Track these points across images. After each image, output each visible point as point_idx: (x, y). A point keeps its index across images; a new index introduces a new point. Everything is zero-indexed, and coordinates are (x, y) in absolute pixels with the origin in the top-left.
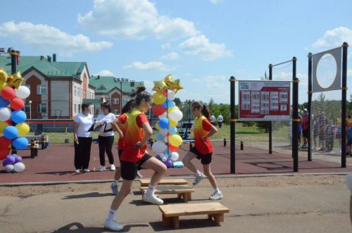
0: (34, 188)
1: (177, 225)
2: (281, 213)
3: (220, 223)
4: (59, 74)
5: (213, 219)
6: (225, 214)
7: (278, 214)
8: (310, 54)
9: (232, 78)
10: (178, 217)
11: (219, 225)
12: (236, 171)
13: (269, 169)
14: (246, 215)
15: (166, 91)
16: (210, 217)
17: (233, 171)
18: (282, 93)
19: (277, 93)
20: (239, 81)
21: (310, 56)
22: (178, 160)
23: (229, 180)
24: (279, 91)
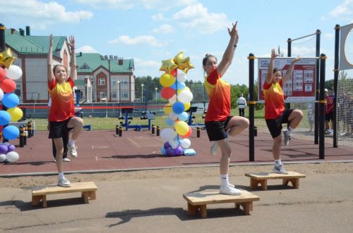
0: (35, 178)
1: (205, 214)
2: (313, 202)
3: (250, 212)
4: (35, 50)
5: (241, 208)
6: (254, 203)
7: (309, 203)
8: (337, 26)
9: (251, 55)
10: (205, 206)
11: (249, 214)
12: (256, 158)
13: (291, 156)
14: (276, 204)
15: (176, 70)
16: (238, 205)
17: (252, 159)
18: (306, 72)
19: (301, 71)
20: (259, 59)
21: (337, 28)
22: (190, 147)
23: (248, 168)
24: (304, 69)
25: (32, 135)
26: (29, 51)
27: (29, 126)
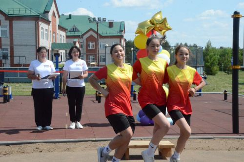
4: (22, 13)
9: (236, 13)
12: (240, 130)
17: (236, 130)
25: (8, 101)
26: (16, 13)
27: (5, 91)
